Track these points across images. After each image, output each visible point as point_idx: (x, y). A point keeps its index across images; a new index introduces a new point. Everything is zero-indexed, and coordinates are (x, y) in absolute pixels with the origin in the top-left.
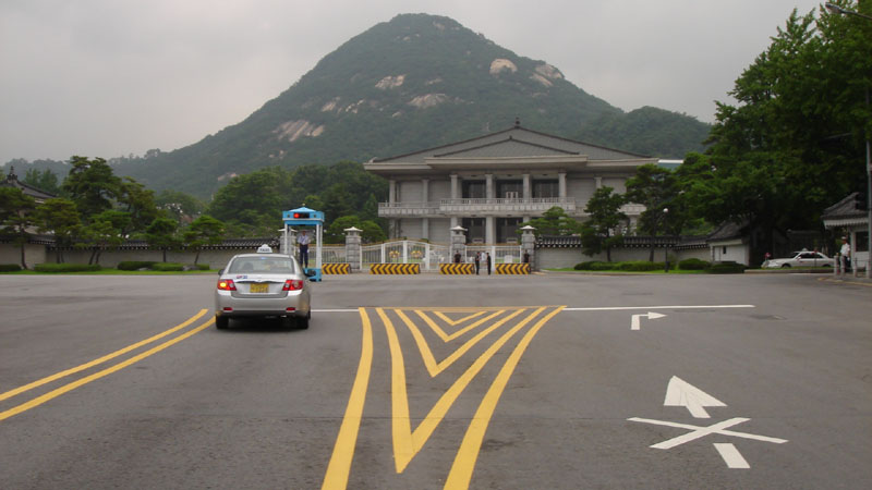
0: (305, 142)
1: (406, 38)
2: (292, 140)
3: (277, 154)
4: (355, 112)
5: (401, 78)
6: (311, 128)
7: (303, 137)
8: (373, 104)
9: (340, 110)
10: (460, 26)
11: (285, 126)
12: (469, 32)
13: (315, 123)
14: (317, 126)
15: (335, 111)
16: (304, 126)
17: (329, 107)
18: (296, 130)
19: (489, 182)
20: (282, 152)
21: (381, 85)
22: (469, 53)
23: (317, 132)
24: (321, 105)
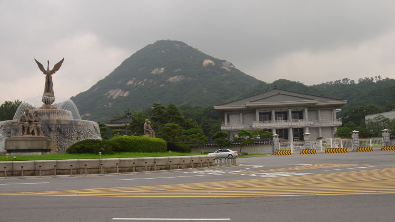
0: (120, 99)
1: (163, 51)
2: (114, 98)
3: (108, 105)
4: (143, 84)
5: (163, 69)
6: (123, 92)
7: (119, 96)
8: (151, 81)
9: (135, 84)
10: (187, 45)
11: (110, 92)
12: (191, 48)
13: (125, 90)
14: (125, 92)
15: (133, 84)
16: (119, 92)
17: (130, 83)
18: (116, 93)
19: (273, 113)
20: (110, 104)
21: (154, 72)
22: (192, 57)
23: (126, 94)
24: (127, 82)
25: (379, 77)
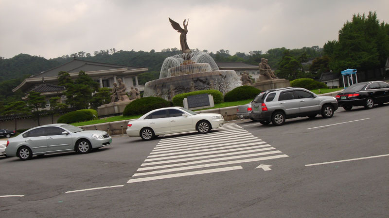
25: (114, 49)
